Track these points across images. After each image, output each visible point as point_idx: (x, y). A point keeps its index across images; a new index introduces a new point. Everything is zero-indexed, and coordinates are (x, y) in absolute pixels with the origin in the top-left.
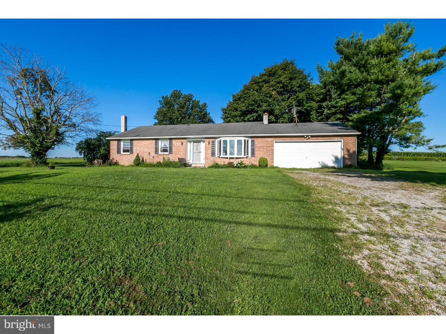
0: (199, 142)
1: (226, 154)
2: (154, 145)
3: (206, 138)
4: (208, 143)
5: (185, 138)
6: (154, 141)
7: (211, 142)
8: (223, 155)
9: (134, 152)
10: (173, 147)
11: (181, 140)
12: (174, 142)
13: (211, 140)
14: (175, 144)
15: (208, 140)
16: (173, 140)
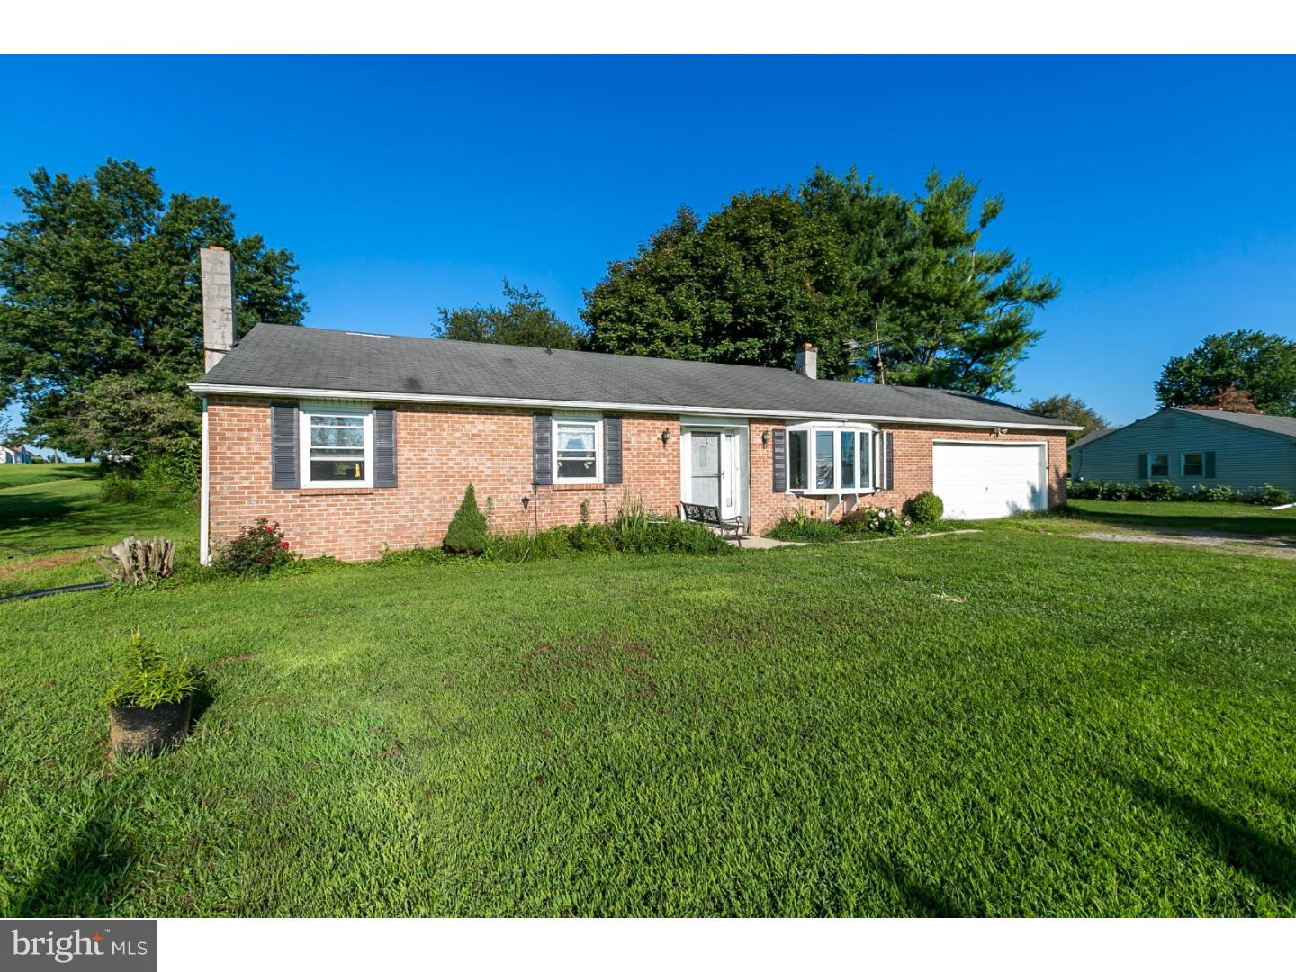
0: (715, 433)
1: (830, 484)
2: (528, 441)
3: (752, 420)
4: (760, 441)
5: (675, 417)
6: (527, 422)
7: (769, 437)
8: (818, 487)
9: (401, 477)
10: (625, 453)
11: (658, 423)
12: (629, 428)
13: (771, 427)
14: (634, 439)
15: (763, 427)
16: (625, 422)
